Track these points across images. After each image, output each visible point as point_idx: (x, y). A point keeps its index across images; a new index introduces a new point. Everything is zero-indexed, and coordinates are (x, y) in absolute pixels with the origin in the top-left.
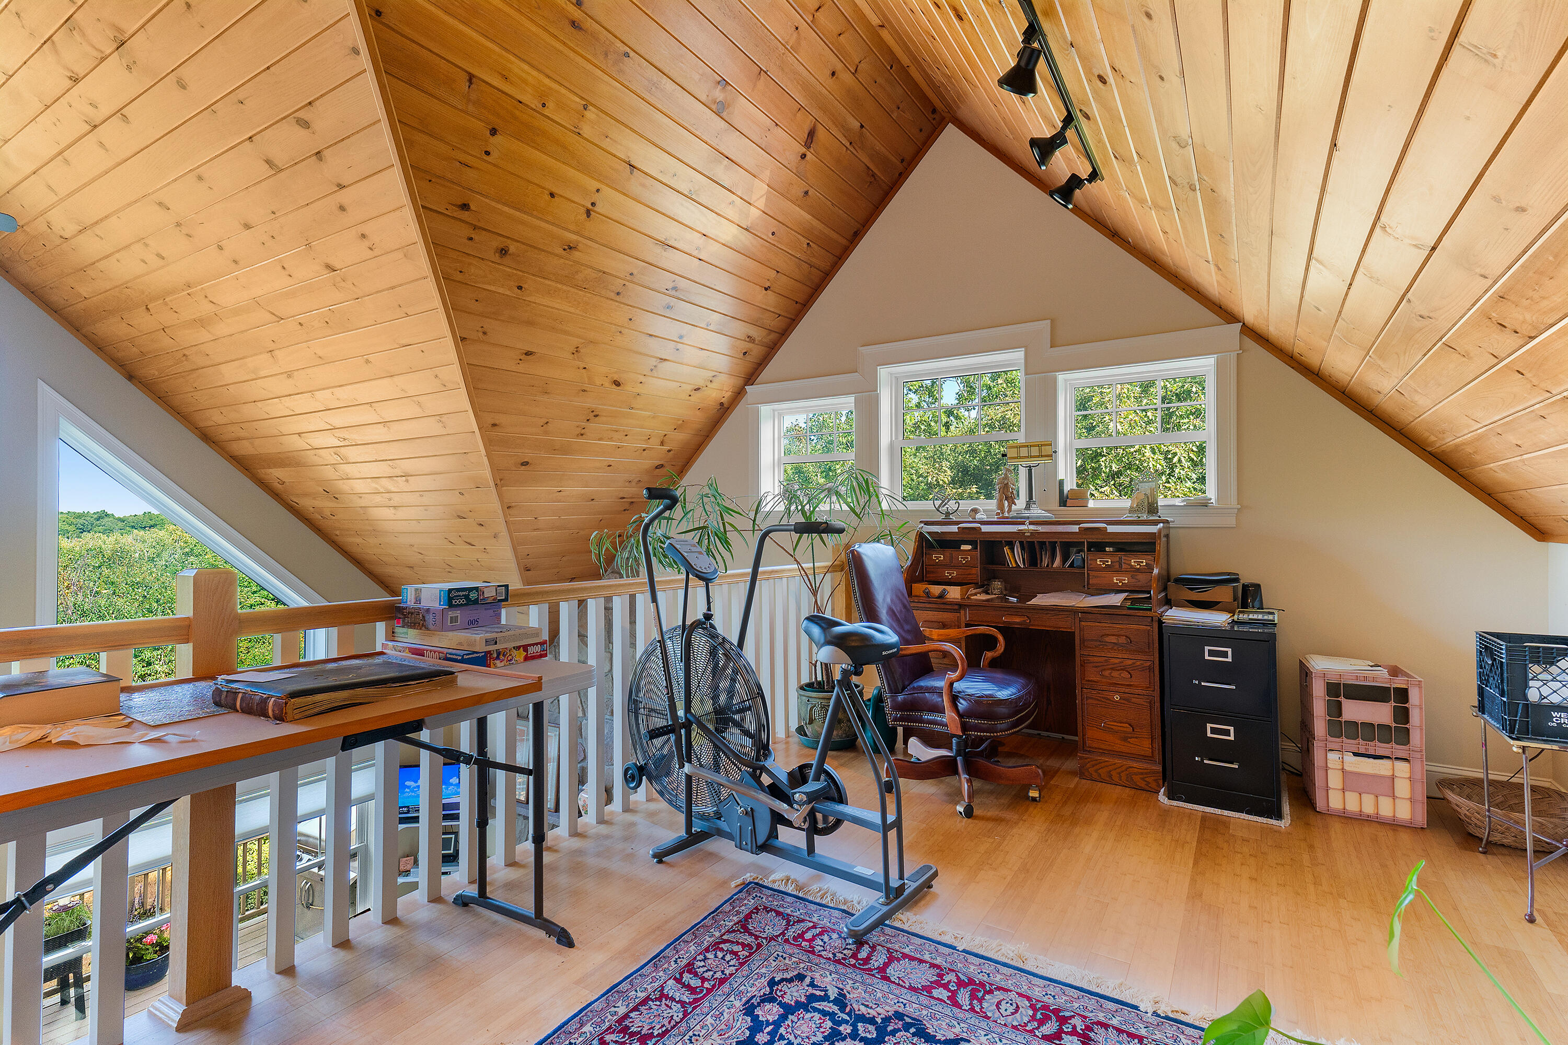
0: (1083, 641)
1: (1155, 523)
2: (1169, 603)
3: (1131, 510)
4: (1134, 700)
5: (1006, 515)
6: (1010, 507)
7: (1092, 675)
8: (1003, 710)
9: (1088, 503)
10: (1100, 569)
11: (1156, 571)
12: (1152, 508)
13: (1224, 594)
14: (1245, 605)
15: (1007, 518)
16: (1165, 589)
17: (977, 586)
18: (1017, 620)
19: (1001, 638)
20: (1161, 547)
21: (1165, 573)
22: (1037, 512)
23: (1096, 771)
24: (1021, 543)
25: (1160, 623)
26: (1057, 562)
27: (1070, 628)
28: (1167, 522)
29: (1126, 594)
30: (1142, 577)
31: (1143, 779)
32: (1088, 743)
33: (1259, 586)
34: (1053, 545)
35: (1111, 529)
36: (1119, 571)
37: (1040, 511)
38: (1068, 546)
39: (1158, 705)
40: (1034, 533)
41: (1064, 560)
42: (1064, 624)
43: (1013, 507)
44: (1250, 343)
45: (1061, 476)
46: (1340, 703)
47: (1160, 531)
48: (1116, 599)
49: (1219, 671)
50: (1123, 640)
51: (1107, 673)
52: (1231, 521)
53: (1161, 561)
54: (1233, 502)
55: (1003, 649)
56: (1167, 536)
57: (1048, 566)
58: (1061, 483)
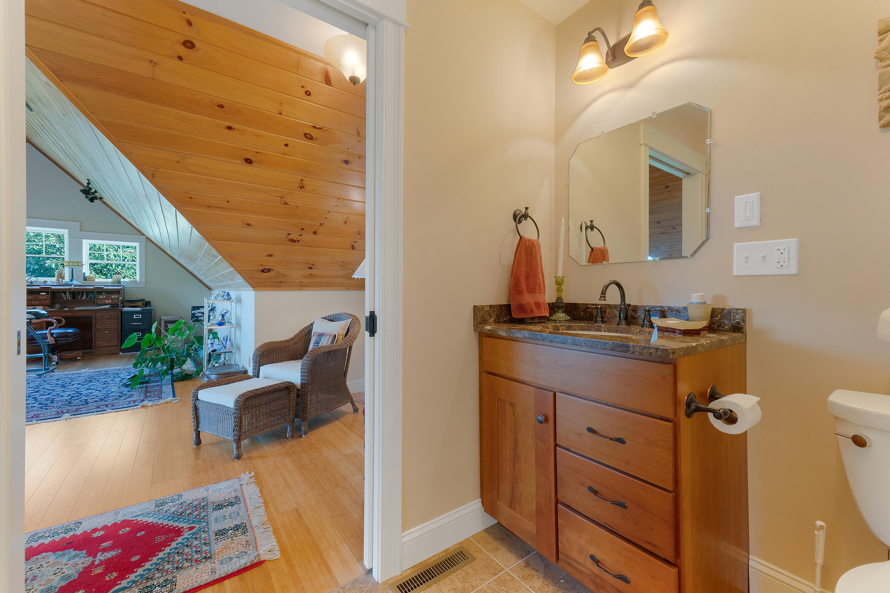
0: (95, 318)
1: (120, 286)
2: (124, 307)
3: (112, 283)
4: (112, 332)
5: (60, 283)
6: (62, 280)
7: (98, 327)
8: (70, 335)
9: (95, 280)
10: (101, 299)
11: (120, 298)
12: (119, 282)
13: (140, 304)
14: (146, 306)
15: (61, 284)
16: (123, 303)
17: (48, 306)
18: (70, 314)
19: (63, 320)
20: (122, 292)
21: (123, 300)
22: (75, 282)
23: (99, 352)
24: (70, 292)
25: (121, 311)
26: (84, 297)
27: (91, 315)
28: (124, 286)
29: (110, 305)
30: (116, 301)
31: (114, 351)
32: (96, 345)
33: (150, 301)
34: (83, 293)
35: (105, 288)
36: (108, 299)
37: (77, 282)
38: (88, 292)
39: (120, 332)
40: (75, 289)
41: (87, 296)
42: (88, 314)
43: (64, 280)
44: (148, 241)
45: (84, 271)
46: (167, 325)
47: (122, 288)
48: (108, 306)
49: (137, 320)
50: (110, 316)
51: (104, 326)
52: (144, 286)
53: (122, 296)
54: (144, 281)
55: (64, 323)
56: (124, 290)
57: (80, 299)
58: (84, 274)
